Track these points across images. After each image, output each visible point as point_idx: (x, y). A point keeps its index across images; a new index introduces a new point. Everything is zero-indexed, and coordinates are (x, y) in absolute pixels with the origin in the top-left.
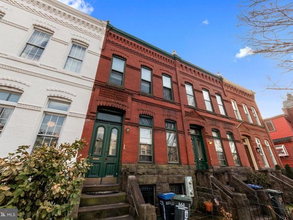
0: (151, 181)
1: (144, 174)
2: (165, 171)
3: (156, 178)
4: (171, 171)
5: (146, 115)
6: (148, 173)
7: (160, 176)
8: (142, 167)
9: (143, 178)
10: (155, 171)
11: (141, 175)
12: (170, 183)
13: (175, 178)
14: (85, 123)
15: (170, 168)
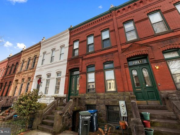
0: (93, 103)
1: (88, 99)
2: (102, 97)
3: (96, 101)
4: (107, 97)
5: (90, 65)
6: (91, 98)
7: (99, 100)
8: (87, 95)
9: (88, 101)
10: (95, 97)
11: (87, 99)
12: (106, 104)
13: (110, 102)
14: (66, 79)
15: (106, 95)
